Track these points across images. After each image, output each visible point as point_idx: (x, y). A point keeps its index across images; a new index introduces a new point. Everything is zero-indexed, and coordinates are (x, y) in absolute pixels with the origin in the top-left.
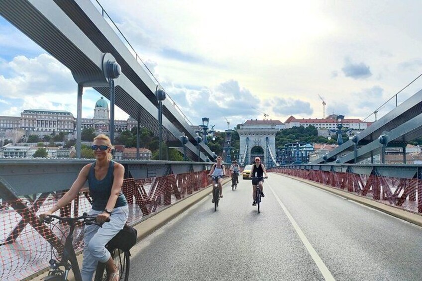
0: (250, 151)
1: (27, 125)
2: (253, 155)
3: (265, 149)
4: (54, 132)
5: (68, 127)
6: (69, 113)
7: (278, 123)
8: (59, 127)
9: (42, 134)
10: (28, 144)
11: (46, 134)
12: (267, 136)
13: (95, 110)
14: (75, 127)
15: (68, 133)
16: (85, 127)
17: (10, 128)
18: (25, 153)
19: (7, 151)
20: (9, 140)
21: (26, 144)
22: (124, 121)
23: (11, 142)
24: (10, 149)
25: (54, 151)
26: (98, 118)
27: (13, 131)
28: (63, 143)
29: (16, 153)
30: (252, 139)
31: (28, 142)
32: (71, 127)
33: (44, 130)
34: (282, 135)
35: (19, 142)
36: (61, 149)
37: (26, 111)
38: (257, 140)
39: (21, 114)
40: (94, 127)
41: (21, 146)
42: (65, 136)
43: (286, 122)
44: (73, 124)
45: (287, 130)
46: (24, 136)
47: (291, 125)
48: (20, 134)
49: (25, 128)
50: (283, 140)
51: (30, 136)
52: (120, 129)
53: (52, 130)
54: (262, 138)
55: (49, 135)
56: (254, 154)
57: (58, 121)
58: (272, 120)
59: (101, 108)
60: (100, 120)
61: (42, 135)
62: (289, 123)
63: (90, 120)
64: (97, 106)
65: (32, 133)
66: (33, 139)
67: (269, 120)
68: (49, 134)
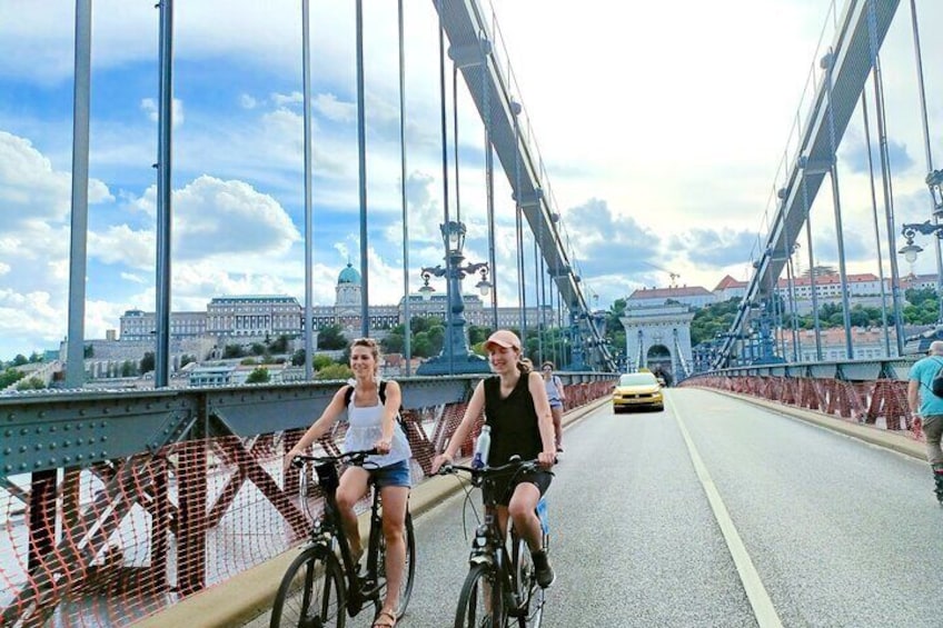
0: (645, 354)
1: (219, 327)
2: (651, 359)
3: (671, 349)
4: (267, 336)
5: (291, 325)
6: (291, 300)
7: (700, 291)
8: (275, 326)
9: (247, 341)
10: (225, 361)
11: (254, 340)
12: (675, 325)
13: (338, 289)
14: (302, 323)
15: (293, 337)
16: (320, 323)
17: (186, 335)
18: (227, 379)
19: (195, 376)
20: (189, 356)
21: (221, 361)
22: (393, 307)
23: (194, 360)
24: (200, 373)
25: (278, 372)
26: (344, 304)
27: (196, 340)
28: (286, 356)
29: (211, 380)
30: (649, 331)
31: (223, 358)
32: (296, 325)
33: (249, 333)
34: (709, 315)
35: (208, 359)
36: (288, 368)
37: (215, 300)
38: (658, 334)
39: (208, 306)
40: (337, 322)
41: (213, 366)
42: (290, 343)
43: (717, 289)
44: (299, 319)
45: (718, 304)
46: (215, 347)
47: (727, 296)
48: (207, 344)
49: (215, 332)
50: (712, 326)
51: (228, 347)
52: (386, 322)
53: (263, 333)
54: (666, 331)
55: (261, 343)
56: (654, 356)
57: (273, 314)
58: (688, 286)
59: (348, 284)
60: (348, 308)
61: (246, 343)
62: (723, 289)
63: (329, 308)
64: (341, 281)
65: (230, 342)
66: (233, 352)
67: (681, 286)
68: (260, 341)
